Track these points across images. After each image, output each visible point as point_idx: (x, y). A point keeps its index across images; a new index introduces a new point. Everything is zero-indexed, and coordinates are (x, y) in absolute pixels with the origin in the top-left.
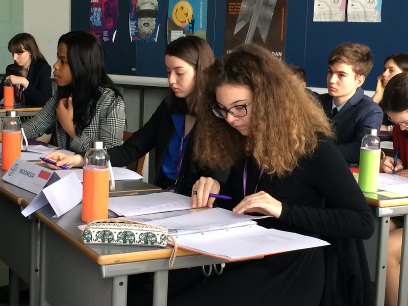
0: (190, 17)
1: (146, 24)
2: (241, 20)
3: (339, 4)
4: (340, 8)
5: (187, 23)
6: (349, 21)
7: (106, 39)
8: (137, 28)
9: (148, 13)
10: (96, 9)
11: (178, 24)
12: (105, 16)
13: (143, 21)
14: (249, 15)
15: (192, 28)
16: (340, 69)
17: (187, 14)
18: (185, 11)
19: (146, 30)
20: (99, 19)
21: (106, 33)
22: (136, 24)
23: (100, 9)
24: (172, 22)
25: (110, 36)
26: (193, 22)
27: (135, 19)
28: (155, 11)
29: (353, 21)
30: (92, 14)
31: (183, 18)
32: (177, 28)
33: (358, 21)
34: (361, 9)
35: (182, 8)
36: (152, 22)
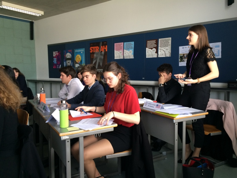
0: (80, 60)
1: (69, 62)
2: (94, 60)
3: (122, 53)
4: (122, 54)
5: (80, 61)
6: (125, 58)
7: (58, 68)
8: (66, 64)
9: (69, 59)
10: (55, 59)
11: (77, 62)
12: (58, 60)
13: (68, 61)
14: (96, 58)
15: (81, 63)
16: (85, 75)
17: (79, 59)
18: (79, 58)
19: (69, 64)
20: (56, 61)
21: (58, 66)
22: (66, 63)
23: (56, 58)
24: (75, 61)
25: (59, 67)
26: (81, 61)
27: (66, 61)
28: (71, 58)
29: (126, 58)
30: (54, 60)
31: (78, 60)
32: (77, 63)
33: (127, 58)
34: (128, 55)
35: (78, 57)
36: (70, 61)
